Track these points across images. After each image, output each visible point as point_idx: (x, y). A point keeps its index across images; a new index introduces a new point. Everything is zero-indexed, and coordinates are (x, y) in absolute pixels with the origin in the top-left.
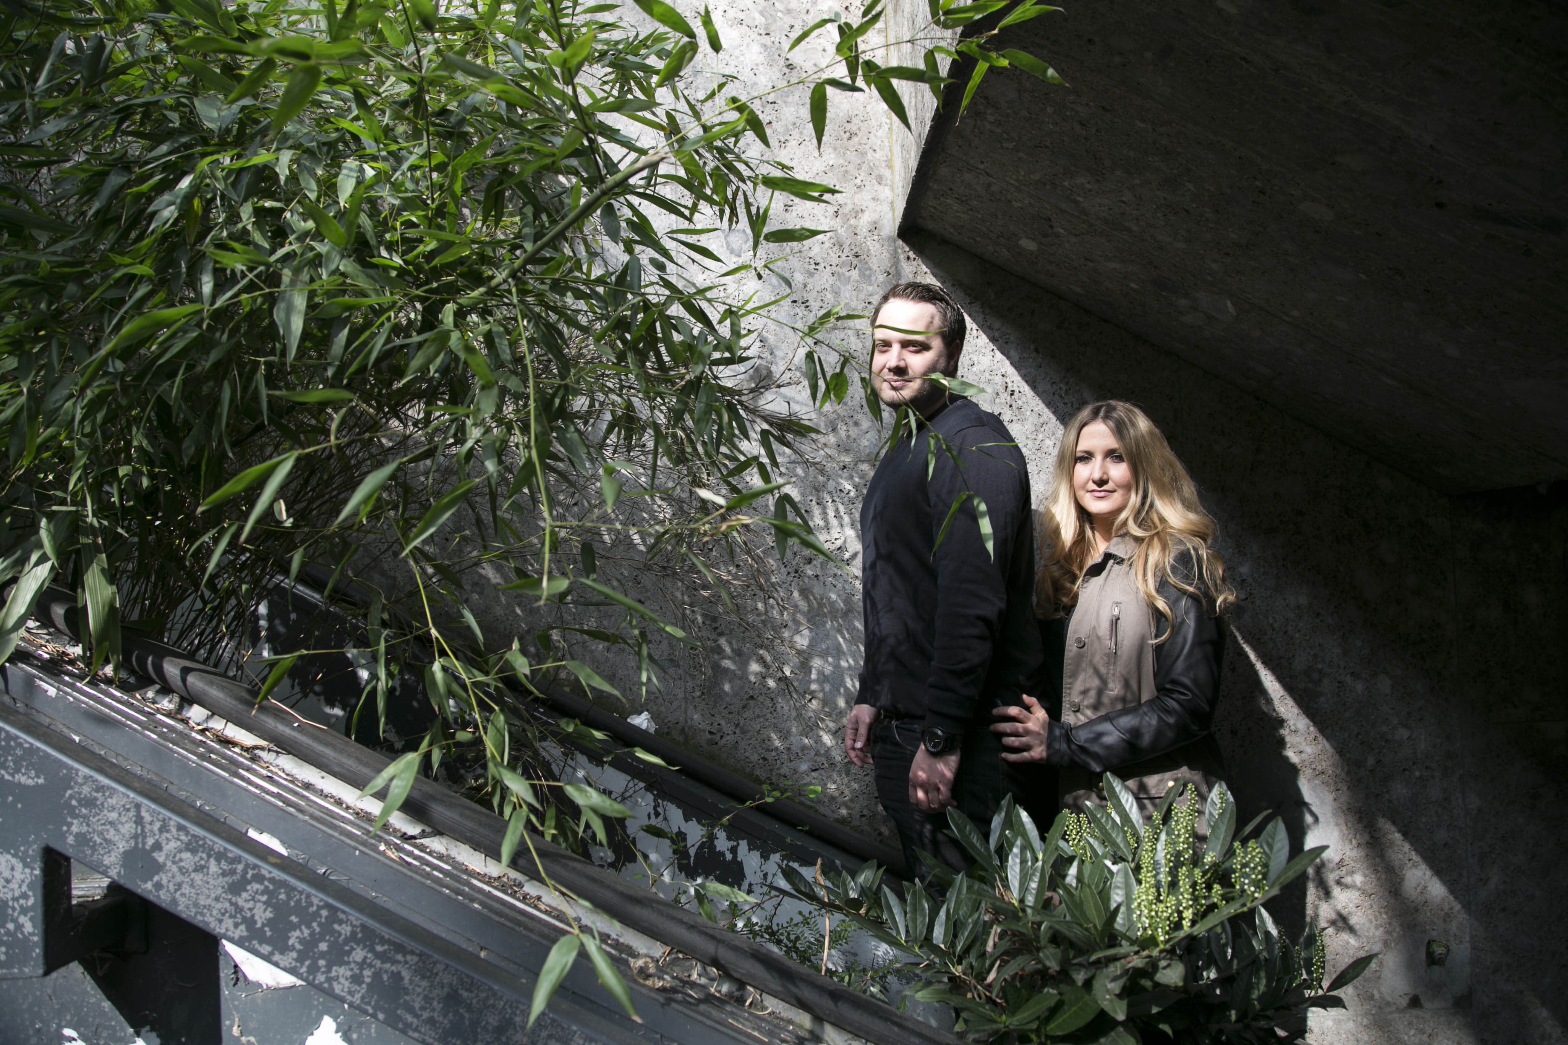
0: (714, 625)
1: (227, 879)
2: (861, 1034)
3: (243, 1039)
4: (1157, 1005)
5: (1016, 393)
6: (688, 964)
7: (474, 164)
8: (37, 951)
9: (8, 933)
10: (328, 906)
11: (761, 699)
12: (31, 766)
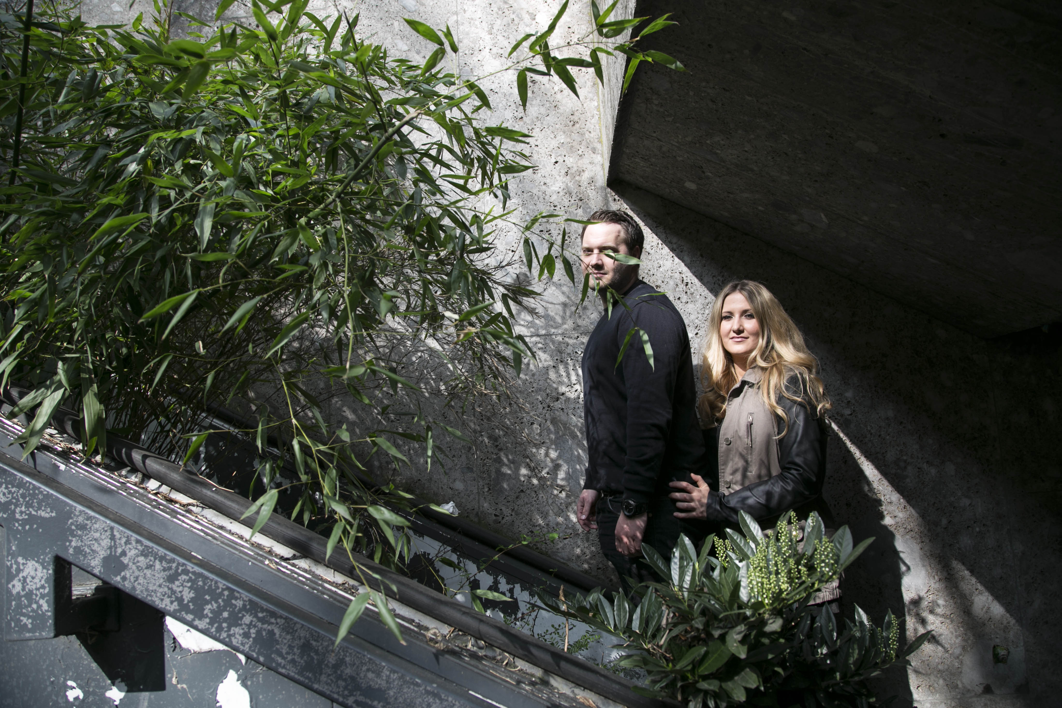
0: (496, 444)
1: (166, 573)
2: (579, 683)
3: (179, 686)
4: (772, 653)
5: (689, 284)
6: (465, 638)
7: (316, 132)
8: (50, 621)
9: (33, 610)
10: (228, 588)
11: (528, 492)
12: (48, 505)
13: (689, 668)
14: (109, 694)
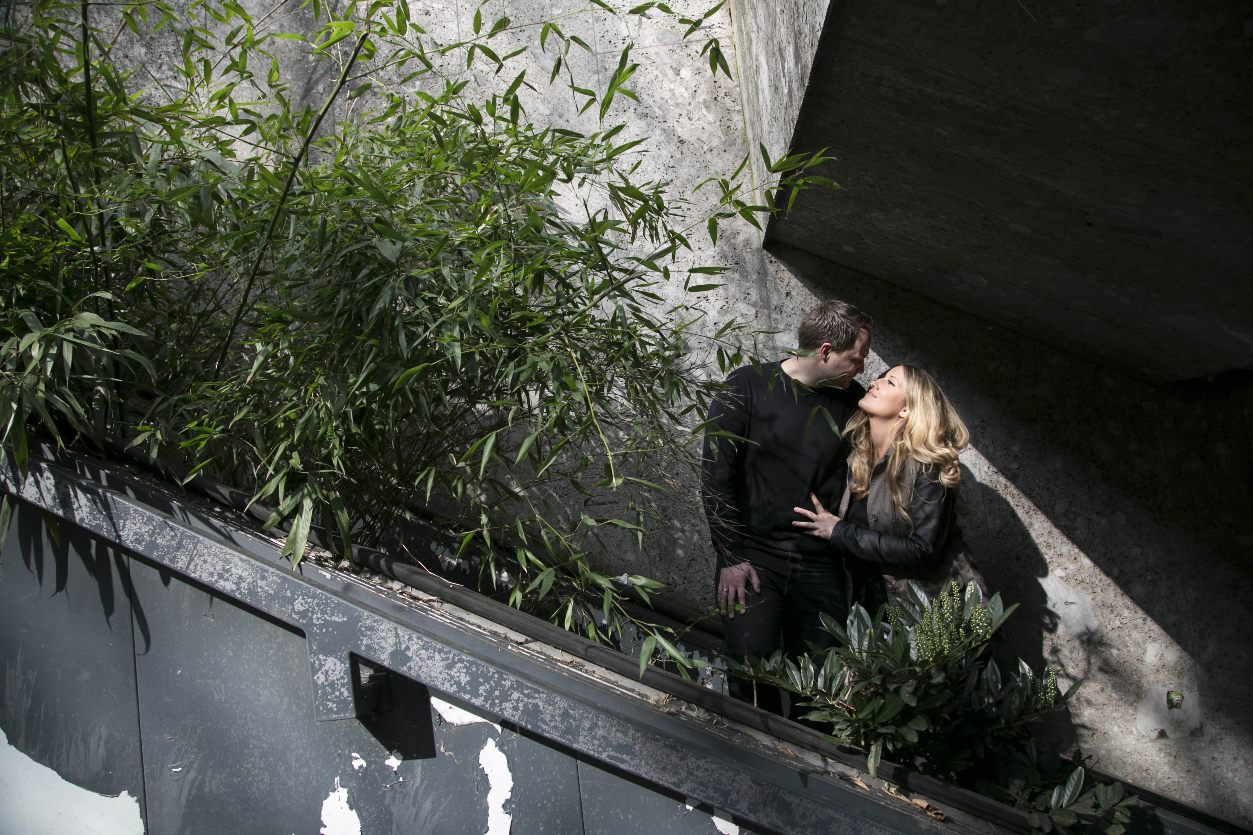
1: (445, 662)
2: (779, 735)
3: (447, 753)
6: (678, 702)
8: (352, 705)
9: (336, 697)
12: (339, 612)
13: (870, 717)
14: (387, 762)
